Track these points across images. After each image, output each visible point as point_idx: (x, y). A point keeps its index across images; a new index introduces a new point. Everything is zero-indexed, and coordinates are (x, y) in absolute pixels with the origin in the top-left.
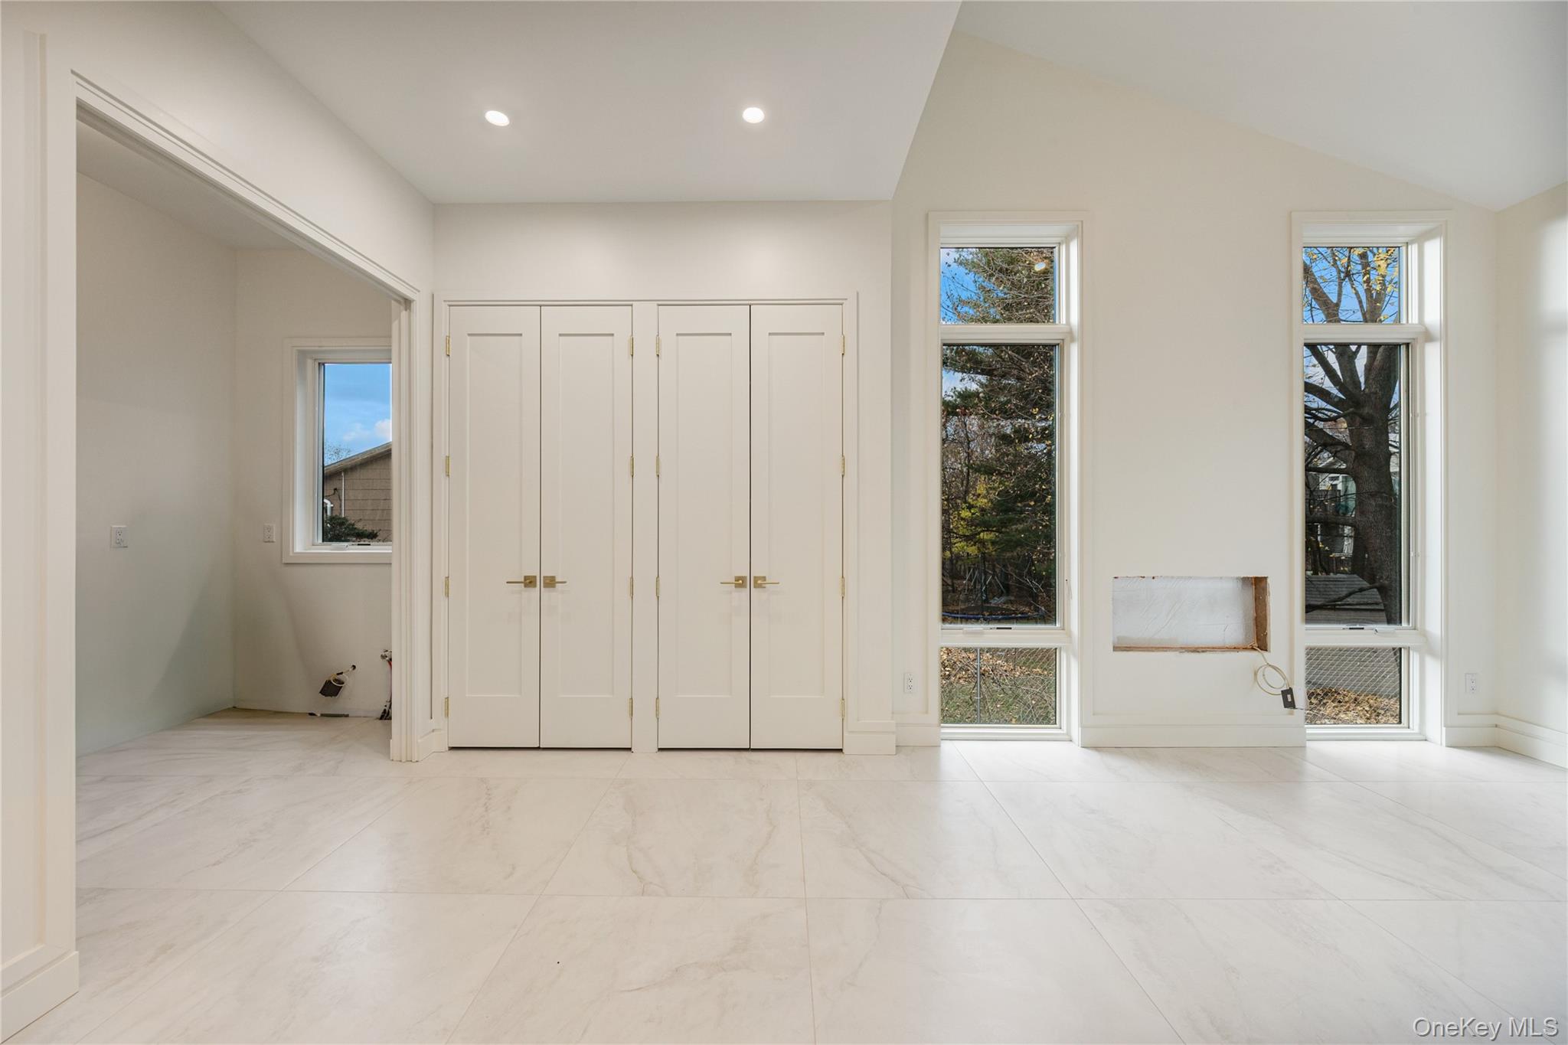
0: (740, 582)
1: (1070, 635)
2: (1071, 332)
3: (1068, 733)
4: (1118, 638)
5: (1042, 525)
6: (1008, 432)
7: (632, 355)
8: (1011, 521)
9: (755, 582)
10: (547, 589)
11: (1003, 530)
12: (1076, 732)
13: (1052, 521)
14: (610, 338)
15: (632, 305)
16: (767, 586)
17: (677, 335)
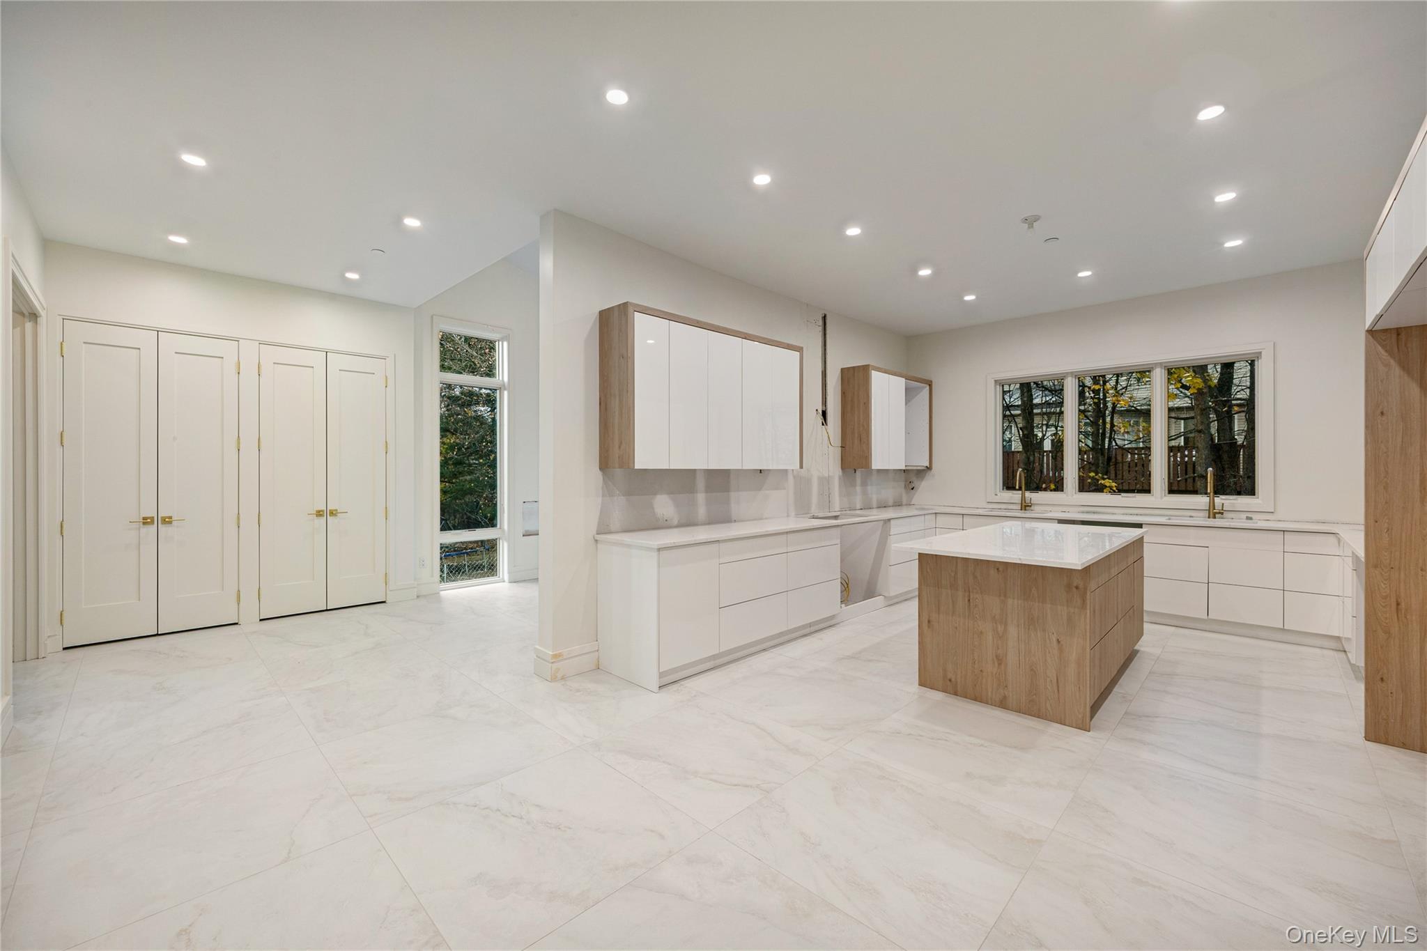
0: (319, 514)
1: (504, 531)
2: (504, 385)
3: (503, 578)
4: (526, 531)
5: (487, 476)
6: (458, 393)
7: (239, 373)
8: (461, 473)
9: (330, 513)
10: (163, 525)
11: (454, 481)
12: (506, 577)
13: (495, 473)
14: (221, 359)
15: (238, 341)
16: (339, 515)
17: (274, 363)
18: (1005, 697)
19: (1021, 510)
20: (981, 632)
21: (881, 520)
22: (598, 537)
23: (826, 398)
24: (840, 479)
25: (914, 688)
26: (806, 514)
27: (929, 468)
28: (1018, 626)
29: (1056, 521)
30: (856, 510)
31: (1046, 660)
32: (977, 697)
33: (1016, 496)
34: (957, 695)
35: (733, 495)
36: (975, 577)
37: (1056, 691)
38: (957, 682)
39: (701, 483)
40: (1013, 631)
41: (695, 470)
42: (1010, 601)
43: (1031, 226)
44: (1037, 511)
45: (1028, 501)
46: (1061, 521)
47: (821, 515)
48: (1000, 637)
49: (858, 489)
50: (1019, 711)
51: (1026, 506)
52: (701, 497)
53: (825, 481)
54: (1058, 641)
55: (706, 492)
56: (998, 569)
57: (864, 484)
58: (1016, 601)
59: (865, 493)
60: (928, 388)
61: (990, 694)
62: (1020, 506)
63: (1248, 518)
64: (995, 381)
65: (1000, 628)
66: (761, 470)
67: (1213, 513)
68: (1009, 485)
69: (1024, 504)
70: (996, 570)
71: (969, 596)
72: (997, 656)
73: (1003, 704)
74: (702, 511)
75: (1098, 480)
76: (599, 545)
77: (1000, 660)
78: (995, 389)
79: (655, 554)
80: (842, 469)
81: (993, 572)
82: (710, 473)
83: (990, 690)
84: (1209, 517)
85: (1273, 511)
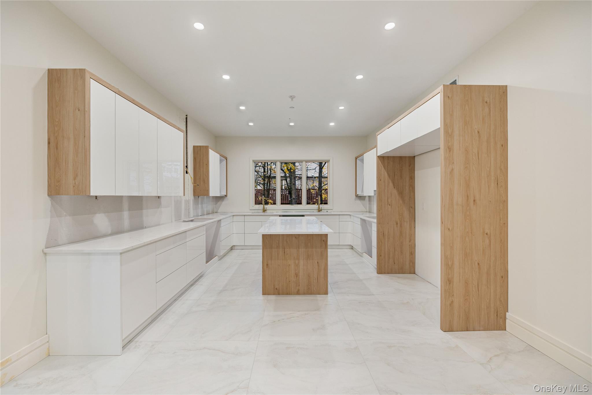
18: (299, 290)
19: (263, 212)
20: (289, 265)
21: (216, 221)
22: (47, 250)
23: (187, 160)
24: (193, 200)
25: (261, 297)
26: (180, 220)
27: (226, 196)
28: (303, 260)
29: (279, 216)
30: (199, 216)
31: (313, 271)
32: (288, 293)
33: (261, 207)
34: (279, 295)
35: (144, 211)
36: (287, 242)
37: (317, 282)
38: (279, 289)
39: (126, 205)
40: (301, 262)
41: (122, 196)
42: (300, 250)
43: (292, 100)
44: (268, 212)
45: (265, 208)
46: (280, 216)
47: (187, 220)
48: (297, 265)
49: (200, 205)
50: (304, 294)
51: (265, 211)
52: (126, 214)
53: (187, 202)
54: (318, 262)
55: (130, 210)
56: (296, 237)
57: (202, 204)
58: (303, 249)
59: (202, 207)
60: (226, 160)
61: (293, 290)
62: (263, 211)
63: (327, 211)
64: (253, 160)
65: (297, 262)
66: (159, 197)
67: (319, 210)
68: (257, 202)
69: (264, 210)
70: (295, 238)
71: (284, 250)
72: (295, 274)
73: (298, 293)
74: (126, 223)
75: (267, 200)
76: (47, 257)
77: (297, 275)
78: (253, 163)
79: (119, 257)
80: (194, 196)
81: (294, 239)
82: (132, 198)
83: (293, 289)
84: (318, 212)
85: (332, 209)
